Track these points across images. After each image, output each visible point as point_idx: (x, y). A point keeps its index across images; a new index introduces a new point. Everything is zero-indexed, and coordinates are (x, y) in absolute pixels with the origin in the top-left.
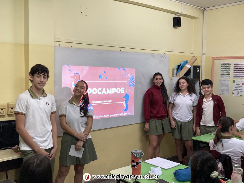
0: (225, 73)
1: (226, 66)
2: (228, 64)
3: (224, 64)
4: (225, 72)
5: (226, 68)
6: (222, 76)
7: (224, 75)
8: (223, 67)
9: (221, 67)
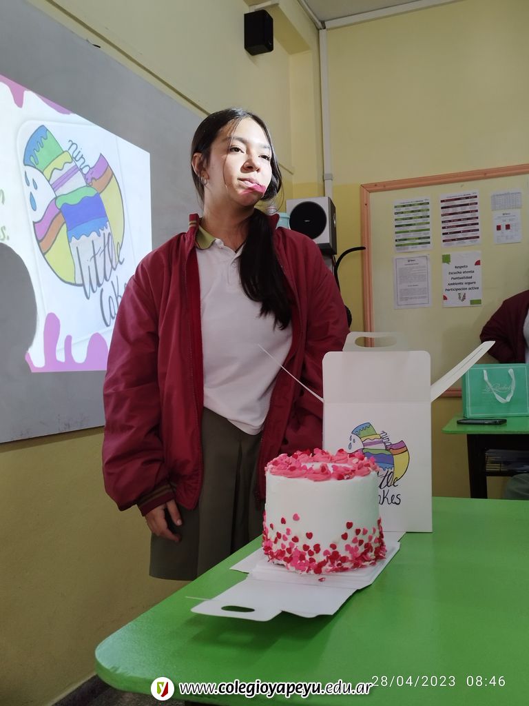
0: (412, 235)
1: (412, 212)
2: (421, 204)
3: (404, 206)
4: (412, 231)
5: (415, 218)
6: (401, 244)
7: (407, 242)
8: (402, 216)
9: (396, 217)
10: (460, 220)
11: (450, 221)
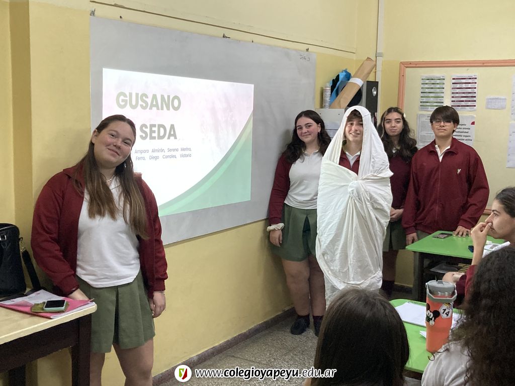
0: (432, 100)
1: (433, 84)
2: (439, 79)
3: (428, 79)
4: (432, 97)
5: (435, 88)
7: (428, 104)
8: (427, 86)
9: (422, 86)
10: (464, 93)
11: (457, 93)
